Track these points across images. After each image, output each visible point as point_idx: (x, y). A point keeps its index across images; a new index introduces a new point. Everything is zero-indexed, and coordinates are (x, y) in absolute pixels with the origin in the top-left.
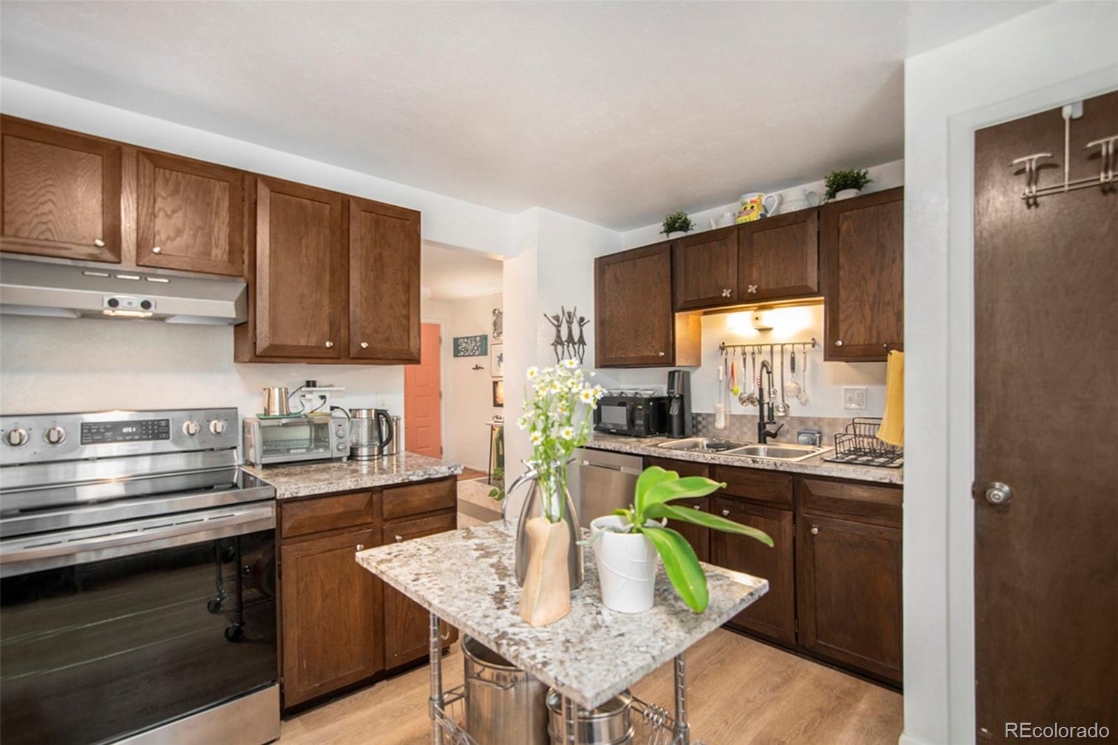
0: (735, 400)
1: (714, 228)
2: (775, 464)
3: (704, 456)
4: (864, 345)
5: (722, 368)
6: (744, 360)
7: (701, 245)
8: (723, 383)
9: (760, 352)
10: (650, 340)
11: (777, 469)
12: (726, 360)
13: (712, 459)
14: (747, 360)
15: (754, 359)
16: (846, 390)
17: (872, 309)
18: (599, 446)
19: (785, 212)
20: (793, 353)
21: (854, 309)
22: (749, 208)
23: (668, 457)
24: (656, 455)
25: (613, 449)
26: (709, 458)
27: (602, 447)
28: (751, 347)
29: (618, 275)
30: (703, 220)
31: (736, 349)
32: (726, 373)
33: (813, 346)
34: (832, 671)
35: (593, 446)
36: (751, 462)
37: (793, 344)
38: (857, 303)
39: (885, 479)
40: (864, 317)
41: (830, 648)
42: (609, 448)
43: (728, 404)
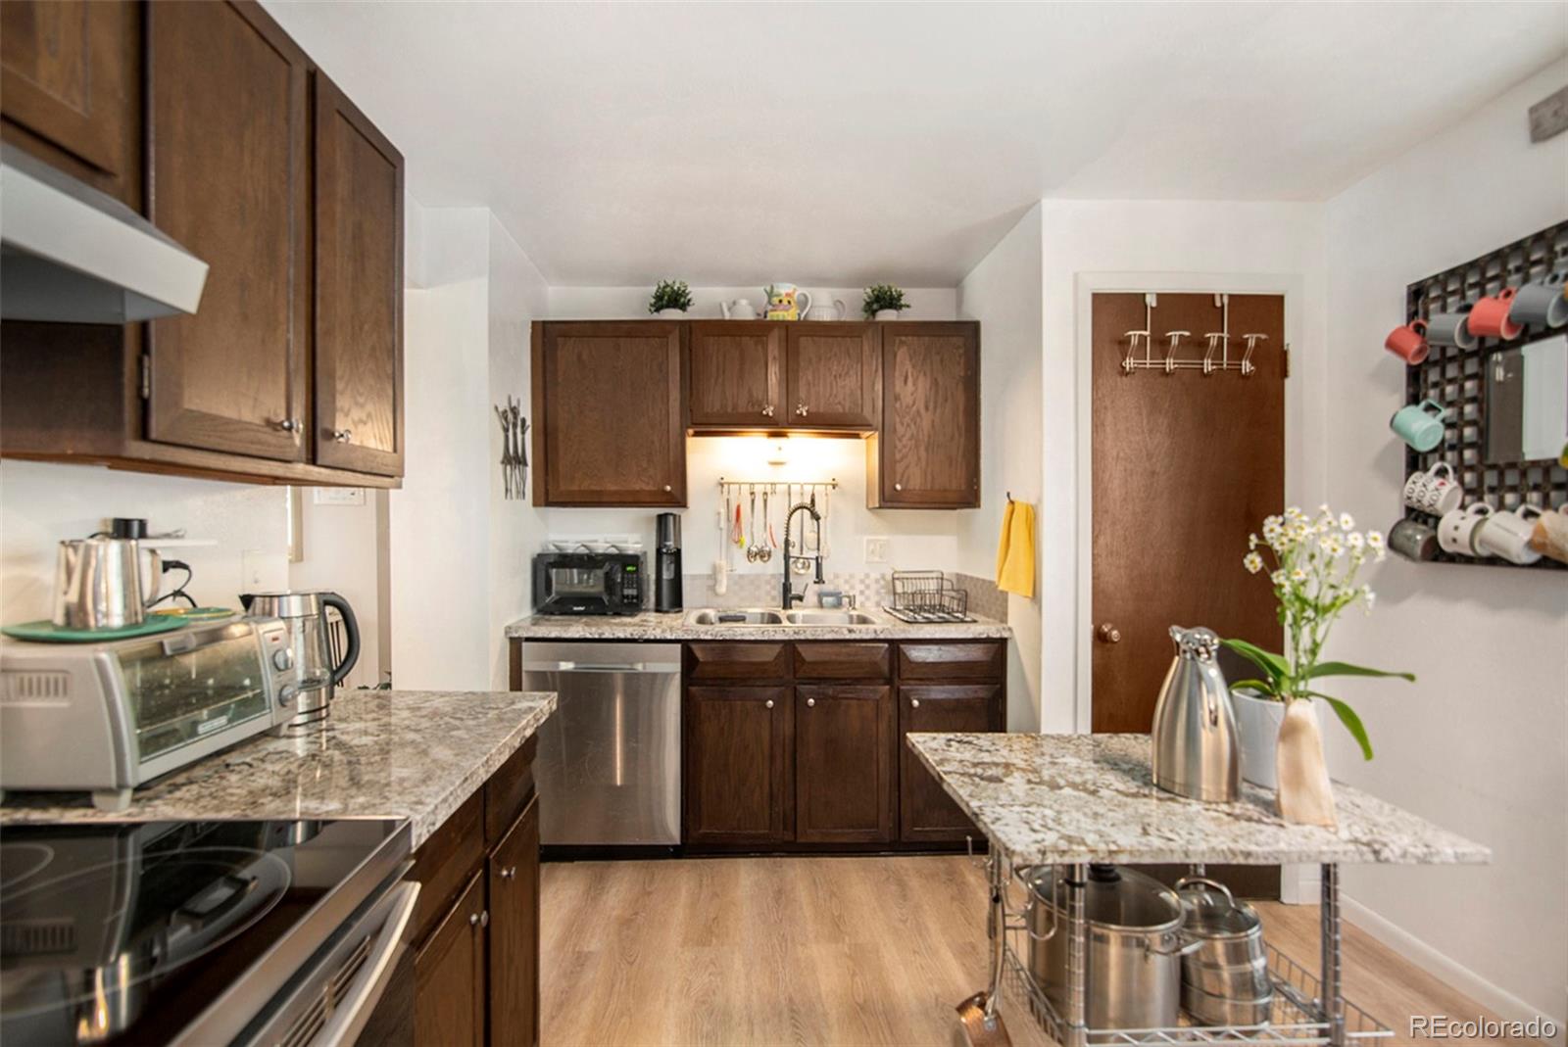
0: (740, 555)
1: (727, 317)
2: (875, 632)
3: (784, 631)
4: (920, 490)
5: (723, 511)
6: (753, 501)
7: (728, 338)
8: (724, 533)
9: (774, 492)
10: (645, 465)
11: (878, 637)
12: (728, 500)
13: (795, 633)
14: (756, 502)
15: (765, 501)
16: (869, 542)
17: (927, 450)
18: (600, 634)
19: (816, 319)
20: (813, 495)
21: (910, 449)
22: (785, 302)
23: (728, 638)
24: (709, 637)
25: (629, 636)
26: (792, 633)
27: (607, 635)
28: (763, 486)
29: (585, 357)
30: (708, 300)
31: (742, 486)
32: (728, 520)
33: (834, 488)
34: (917, 858)
35: (589, 636)
36: (846, 632)
37: (814, 484)
38: (913, 442)
39: (983, 634)
40: (919, 459)
41: (927, 831)
42: (622, 636)
43: (730, 558)
